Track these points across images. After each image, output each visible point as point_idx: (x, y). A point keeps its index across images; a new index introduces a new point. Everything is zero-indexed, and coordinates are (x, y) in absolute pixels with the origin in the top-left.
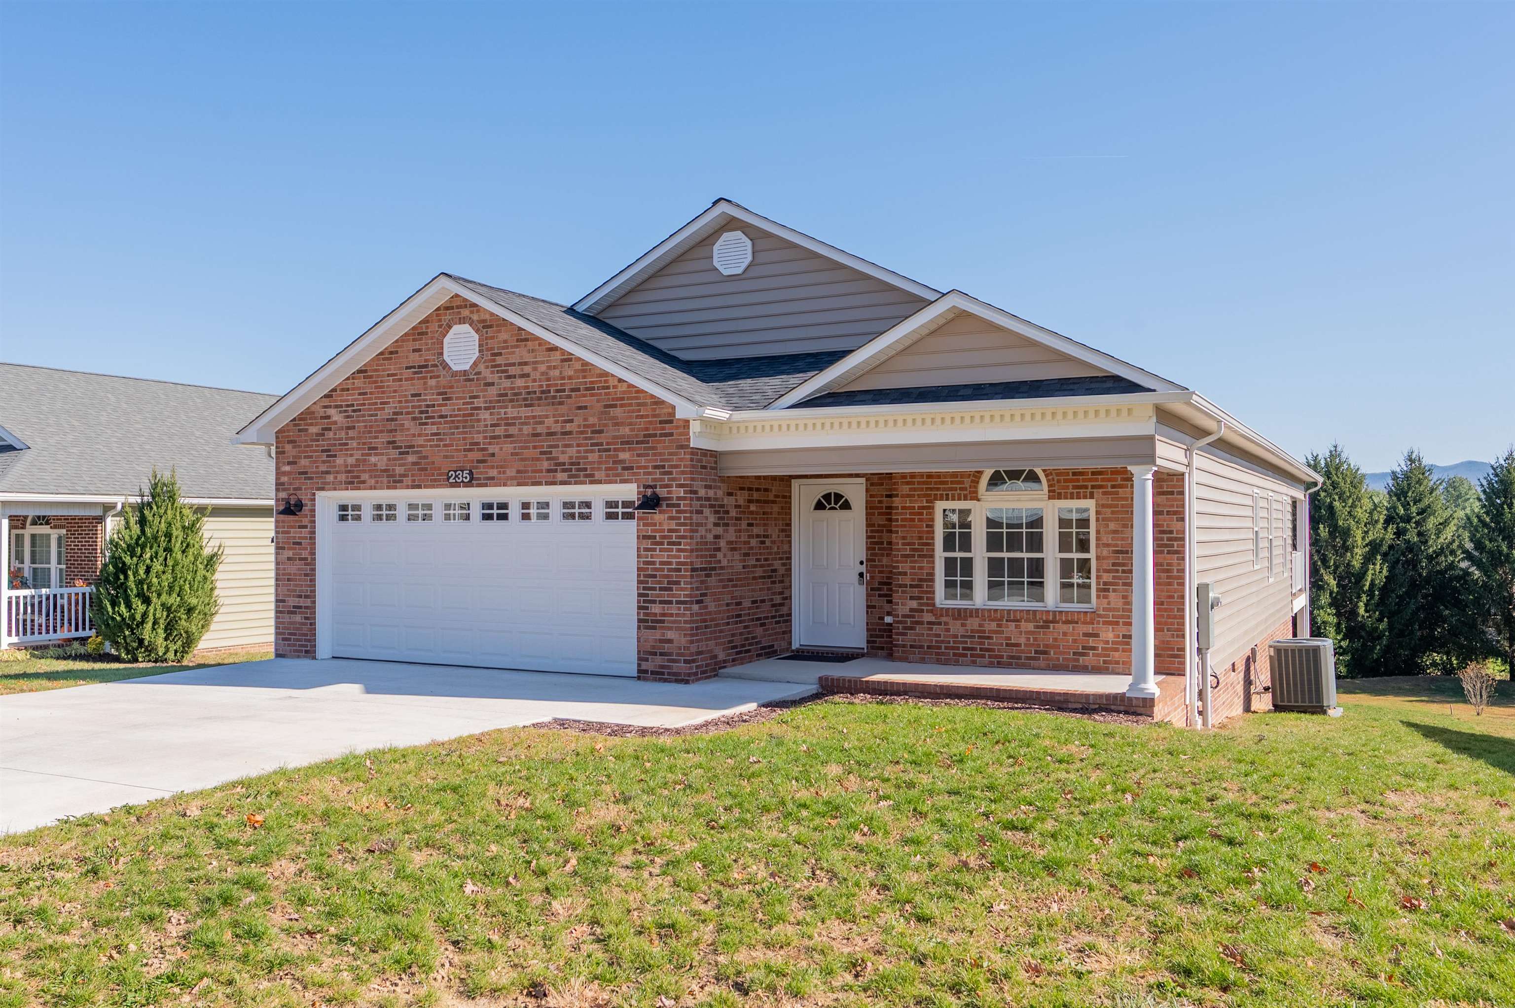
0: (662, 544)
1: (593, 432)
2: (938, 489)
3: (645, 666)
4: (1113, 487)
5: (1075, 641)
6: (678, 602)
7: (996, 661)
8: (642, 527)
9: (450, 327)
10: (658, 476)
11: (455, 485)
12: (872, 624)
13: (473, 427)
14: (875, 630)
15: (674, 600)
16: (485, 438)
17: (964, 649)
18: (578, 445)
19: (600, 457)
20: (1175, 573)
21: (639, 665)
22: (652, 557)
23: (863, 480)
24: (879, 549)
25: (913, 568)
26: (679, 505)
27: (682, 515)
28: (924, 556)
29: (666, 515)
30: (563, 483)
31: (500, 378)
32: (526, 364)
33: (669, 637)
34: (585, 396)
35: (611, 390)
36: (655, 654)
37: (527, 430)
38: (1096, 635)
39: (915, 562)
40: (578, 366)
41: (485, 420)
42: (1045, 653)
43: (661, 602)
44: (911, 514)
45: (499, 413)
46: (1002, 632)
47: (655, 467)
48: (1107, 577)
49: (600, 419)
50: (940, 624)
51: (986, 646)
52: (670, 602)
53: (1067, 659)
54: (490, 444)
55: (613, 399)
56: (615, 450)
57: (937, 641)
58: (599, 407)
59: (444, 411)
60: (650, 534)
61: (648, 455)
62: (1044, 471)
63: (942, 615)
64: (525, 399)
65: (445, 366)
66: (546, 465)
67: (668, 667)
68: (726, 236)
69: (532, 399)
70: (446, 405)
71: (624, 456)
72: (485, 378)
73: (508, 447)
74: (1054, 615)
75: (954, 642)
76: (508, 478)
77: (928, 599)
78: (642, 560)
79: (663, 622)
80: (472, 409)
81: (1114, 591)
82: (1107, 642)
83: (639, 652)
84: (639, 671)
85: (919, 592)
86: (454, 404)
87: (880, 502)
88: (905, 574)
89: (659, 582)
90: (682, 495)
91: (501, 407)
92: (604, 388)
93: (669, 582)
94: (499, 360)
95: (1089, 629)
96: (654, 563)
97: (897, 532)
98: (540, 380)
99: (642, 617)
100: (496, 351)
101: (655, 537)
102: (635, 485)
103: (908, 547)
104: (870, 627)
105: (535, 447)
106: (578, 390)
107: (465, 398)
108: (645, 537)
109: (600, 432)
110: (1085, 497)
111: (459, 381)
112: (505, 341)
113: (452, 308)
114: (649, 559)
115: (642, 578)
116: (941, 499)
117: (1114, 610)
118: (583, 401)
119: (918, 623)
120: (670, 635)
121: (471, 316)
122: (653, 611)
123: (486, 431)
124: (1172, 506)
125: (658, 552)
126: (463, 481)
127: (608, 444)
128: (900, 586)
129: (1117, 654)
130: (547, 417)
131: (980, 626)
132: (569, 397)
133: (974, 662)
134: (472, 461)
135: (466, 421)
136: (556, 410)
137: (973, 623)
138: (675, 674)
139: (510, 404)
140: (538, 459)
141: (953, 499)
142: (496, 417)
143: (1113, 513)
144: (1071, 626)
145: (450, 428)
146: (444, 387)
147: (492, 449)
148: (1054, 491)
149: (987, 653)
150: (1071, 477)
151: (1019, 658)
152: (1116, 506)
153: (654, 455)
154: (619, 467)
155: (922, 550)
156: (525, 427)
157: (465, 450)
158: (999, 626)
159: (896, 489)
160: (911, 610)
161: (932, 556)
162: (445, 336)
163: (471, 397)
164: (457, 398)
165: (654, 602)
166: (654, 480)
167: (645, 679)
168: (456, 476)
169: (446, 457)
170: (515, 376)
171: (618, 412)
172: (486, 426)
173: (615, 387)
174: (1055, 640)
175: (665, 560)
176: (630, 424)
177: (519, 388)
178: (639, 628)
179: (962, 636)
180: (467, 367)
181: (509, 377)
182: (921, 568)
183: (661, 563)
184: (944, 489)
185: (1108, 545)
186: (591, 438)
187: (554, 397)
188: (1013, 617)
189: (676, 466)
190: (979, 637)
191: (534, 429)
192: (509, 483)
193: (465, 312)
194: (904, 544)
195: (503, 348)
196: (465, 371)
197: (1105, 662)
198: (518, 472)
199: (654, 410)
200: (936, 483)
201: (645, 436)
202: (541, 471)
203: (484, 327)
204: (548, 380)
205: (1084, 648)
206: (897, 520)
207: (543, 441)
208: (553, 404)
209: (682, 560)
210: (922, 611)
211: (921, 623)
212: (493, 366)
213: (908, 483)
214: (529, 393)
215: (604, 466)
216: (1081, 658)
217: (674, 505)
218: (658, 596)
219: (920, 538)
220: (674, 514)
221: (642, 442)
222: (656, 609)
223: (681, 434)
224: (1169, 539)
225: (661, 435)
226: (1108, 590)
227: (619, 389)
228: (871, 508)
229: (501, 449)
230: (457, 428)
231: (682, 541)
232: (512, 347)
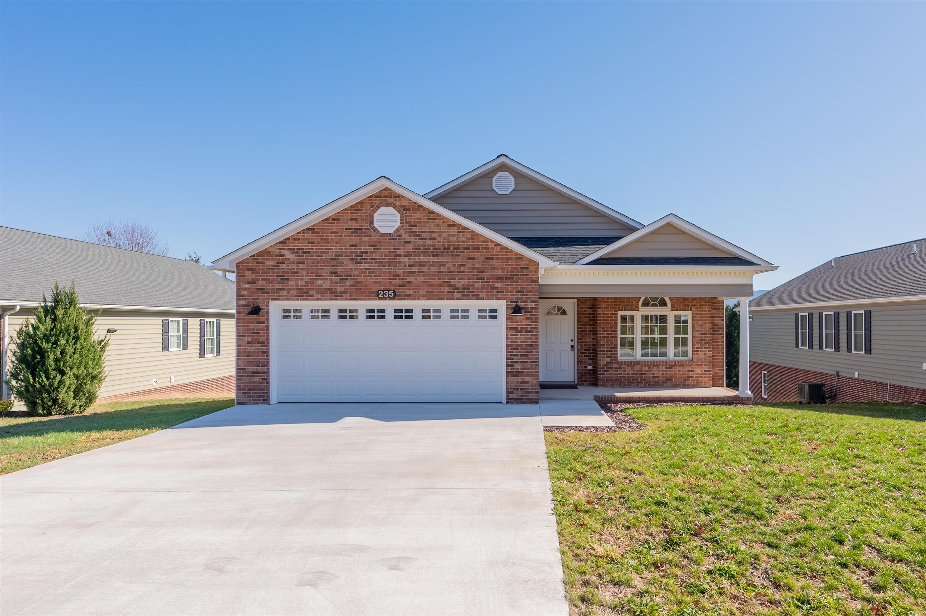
0: (522, 332)
1: (478, 272)
2: (620, 305)
3: (511, 396)
4: (700, 305)
5: (684, 374)
6: (531, 362)
7: (648, 384)
8: (509, 323)
9: (379, 208)
10: (519, 296)
11: (384, 299)
12: (581, 370)
13: (396, 266)
14: (582, 373)
15: (529, 361)
16: (405, 272)
17: (633, 380)
18: (468, 279)
19: (483, 285)
20: (720, 343)
21: (507, 396)
22: (515, 338)
23: (575, 300)
24: (584, 334)
25: (608, 342)
26: (532, 312)
27: (534, 317)
28: (613, 337)
29: (524, 317)
30: (458, 299)
31: (416, 239)
32: (433, 232)
33: (526, 380)
34: (473, 252)
35: (490, 250)
36: (518, 389)
37: (433, 269)
38: (693, 371)
39: (609, 340)
40: (469, 236)
41: (404, 262)
42: (670, 380)
43: (521, 362)
44: (607, 317)
45: (414, 259)
46: (651, 371)
47: (518, 292)
48: (697, 345)
49: (483, 265)
50: (621, 368)
51: (643, 378)
52: (527, 362)
53: (681, 382)
54: (408, 276)
55: (491, 255)
56: (492, 282)
57: (619, 377)
58: (482, 258)
59: (374, 256)
60: (514, 326)
61: (513, 285)
62: (670, 298)
63: (622, 364)
64: (432, 252)
65: (375, 230)
66: (447, 289)
67: (526, 396)
68: (499, 174)
69: (437, 252)
70: (376, 252)
71: (496, 285)
72: (405, 239)
73: (421, 278)
74: (675, 363)
75: (628, 377)
76: (420, 296)
77: (615, 357)
78: (509, 340)
79: (523, 372)
80: (395, 256)
81: (701, 351)
82: (698, 374)
83: (507, 389)
84: (507, 399)
85: (611, 354)
86: (382, 252)
87: (585, 311)
88: (604, 345)
89: (520, 352)
90: (534, 306)
91: (416, 256)
92: (485, 249)
93: (526, 352)
94: (414, 229)
95: (690, 368)
96: (517, 342)
97: (600, 326)
98: (443, 242)
99: (509, 370)
100: (412, 224)
101: (517, 328)
102: (505, 301)
103: (605, 333)
104: (579, 371)
105: (439, 279)
106: (469, 249)
107: (390, 249)
108: (511, 328)
109: (484, 272)
110: (688, 310)
111: (386, 239)
112: (419, 219)
113: (381, 197)
114: (514, 340)
115: (509, 350)
116: (622, 310)
117: (701, 359)
118: (472, 255)
119: (610, 368)
120: (527, 379)
121: (395, 202)
122: (516, 367)
123: (405, 269)
124: (719, 314)
125: (519, 336)
126: (389, 297)
127: (487, 279)
128: (601, 351)
129: (702, 379)
130: (448, 262)
131: (640, 369)
132: (463, 252)
133: (638, 386)
134: (395, 286)
135: (391, 262)
136: (454, 259)
137: (637, 368)
138: (530, 399)
139: (422, 254)
140: (441, 286)
141: (627, 310)
142: (412, 261)
143: (700, 317)
144: (682, 367)
145: (379, 266)
146: (375, 242)
147: (408, 279)
148: (675, 307)
149: (644, 381)
150: (682, 301)
151: (659, 383)
152: (702, 314)
153: (517, 285)
154: (495, 291)
155: (612, 334)
156: (432, 268)
157: (389, 279)
158: (649, 368)
159: (599, 305)
160: (607, 362)
161: (617, 337)
162: (375, 212)
163: (394, 249)
164: (384, 249)
165: (517, 362)
166: (516, 298)
167: (511, 403)
168: (384, 294)
169: (376, 282)
170: (426, 239)
171: (494, 262)
172: (405, 266)
173: (492, 248)
174: (675, 374)
175: (524, 340)
176: (502, 268)
177: (428, 245)
178: (507, 376)
179: (632, 374)
180: (392, 231)
181: (422, 239)
182: (612, 343)
183: (521, 342)
184: (623, 306)
185: (698, 331)
186: (477, 275)
187: (453, 252)
188: (656, 364)
189: (530, 292)
190: (640, 374)
191: (439, 269)
192: (421, 298)
193: (391, 200)
194: (603, 331)
195: (418, 222)
196: (390, 234)
197: (697, 382)
198: (428, 292)
199: (517, 262)
200: (619, 302)
201: (511, 275)
202: (444, 292)
203: (404, 210)
204: (449, 242)
205: (688, 377)
206: (600, 320)
207: (446, 275)
208: (452, 255)
209: (534, 340)
210: (613, 363)
211: (612, 368)
212: (410, 232)
213: (605, 302)
214: (435, 249)
215: (485, 291)
216: (686, 381)
217: (529, 312)
218: (519, 359)
219: (611, 328)
220: (529, 316)
221: (509, 278)
222: (518, 366)
223: (533, 275)
224: (718, 328)
225: (521, 275)
226: (698, 351)
227: (495, 250)
228: (580, 314)
229: (416, 279)
230: (384, 266)
231: (534, 330)
232: (424, 222)
